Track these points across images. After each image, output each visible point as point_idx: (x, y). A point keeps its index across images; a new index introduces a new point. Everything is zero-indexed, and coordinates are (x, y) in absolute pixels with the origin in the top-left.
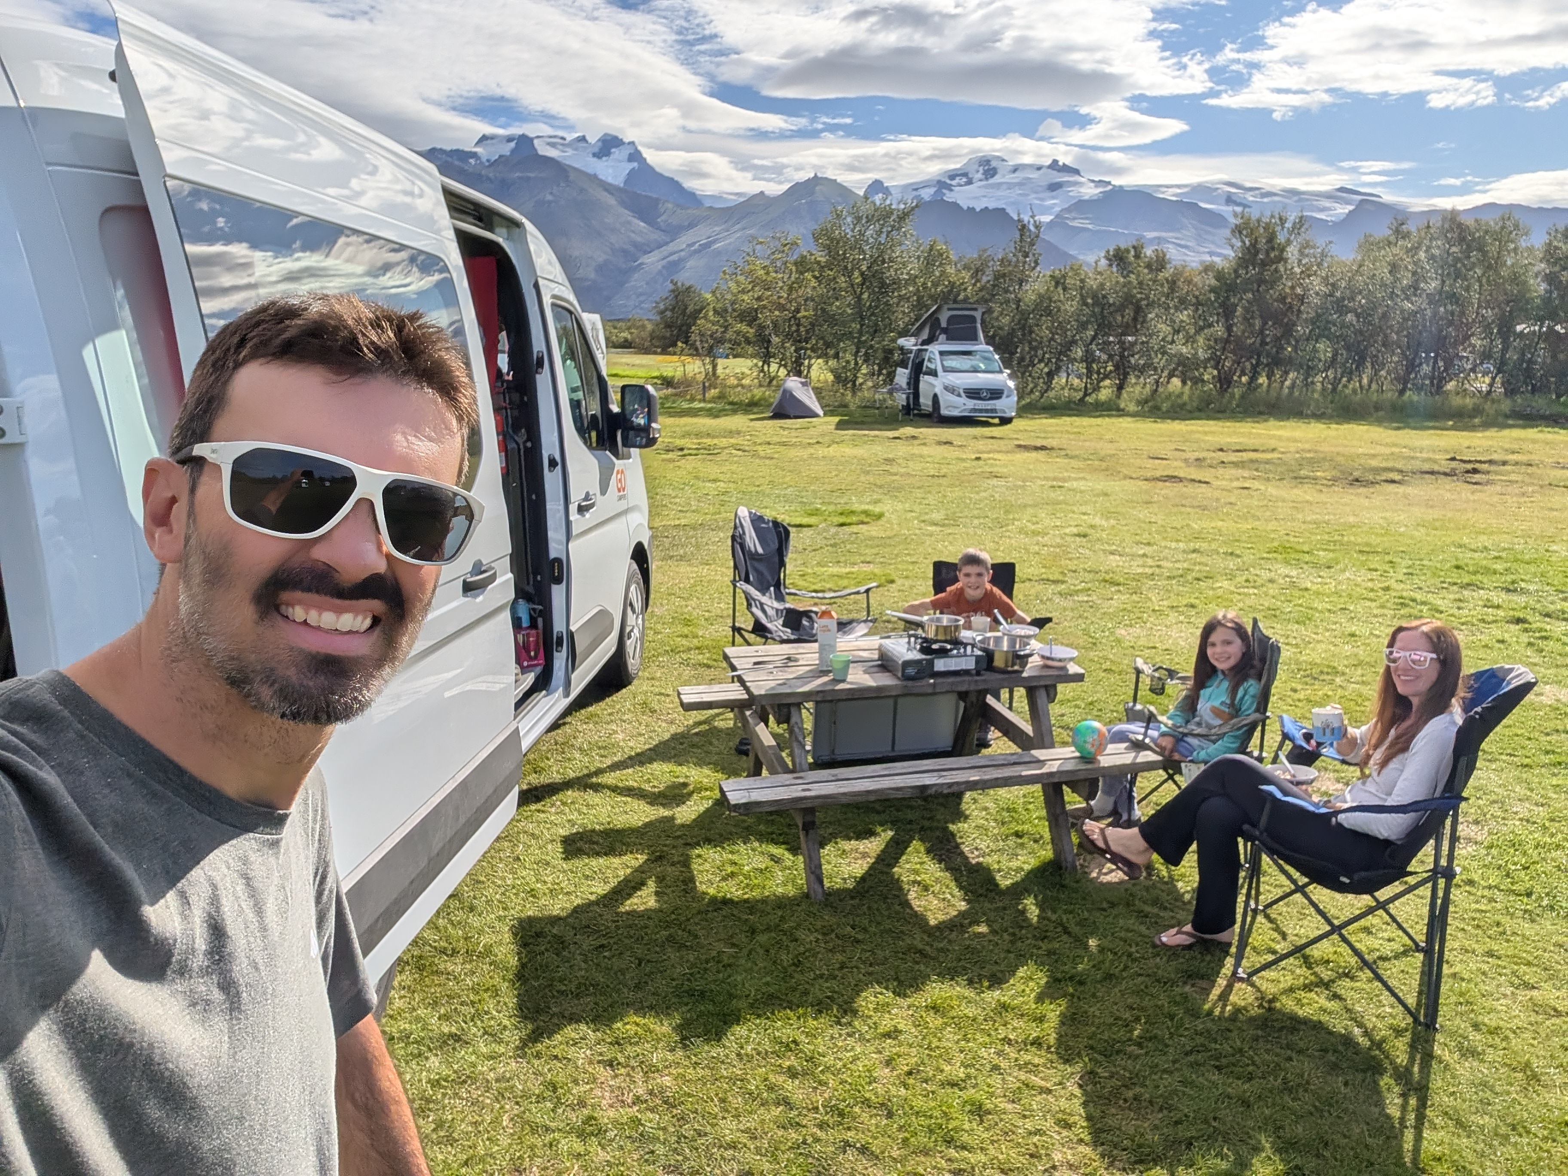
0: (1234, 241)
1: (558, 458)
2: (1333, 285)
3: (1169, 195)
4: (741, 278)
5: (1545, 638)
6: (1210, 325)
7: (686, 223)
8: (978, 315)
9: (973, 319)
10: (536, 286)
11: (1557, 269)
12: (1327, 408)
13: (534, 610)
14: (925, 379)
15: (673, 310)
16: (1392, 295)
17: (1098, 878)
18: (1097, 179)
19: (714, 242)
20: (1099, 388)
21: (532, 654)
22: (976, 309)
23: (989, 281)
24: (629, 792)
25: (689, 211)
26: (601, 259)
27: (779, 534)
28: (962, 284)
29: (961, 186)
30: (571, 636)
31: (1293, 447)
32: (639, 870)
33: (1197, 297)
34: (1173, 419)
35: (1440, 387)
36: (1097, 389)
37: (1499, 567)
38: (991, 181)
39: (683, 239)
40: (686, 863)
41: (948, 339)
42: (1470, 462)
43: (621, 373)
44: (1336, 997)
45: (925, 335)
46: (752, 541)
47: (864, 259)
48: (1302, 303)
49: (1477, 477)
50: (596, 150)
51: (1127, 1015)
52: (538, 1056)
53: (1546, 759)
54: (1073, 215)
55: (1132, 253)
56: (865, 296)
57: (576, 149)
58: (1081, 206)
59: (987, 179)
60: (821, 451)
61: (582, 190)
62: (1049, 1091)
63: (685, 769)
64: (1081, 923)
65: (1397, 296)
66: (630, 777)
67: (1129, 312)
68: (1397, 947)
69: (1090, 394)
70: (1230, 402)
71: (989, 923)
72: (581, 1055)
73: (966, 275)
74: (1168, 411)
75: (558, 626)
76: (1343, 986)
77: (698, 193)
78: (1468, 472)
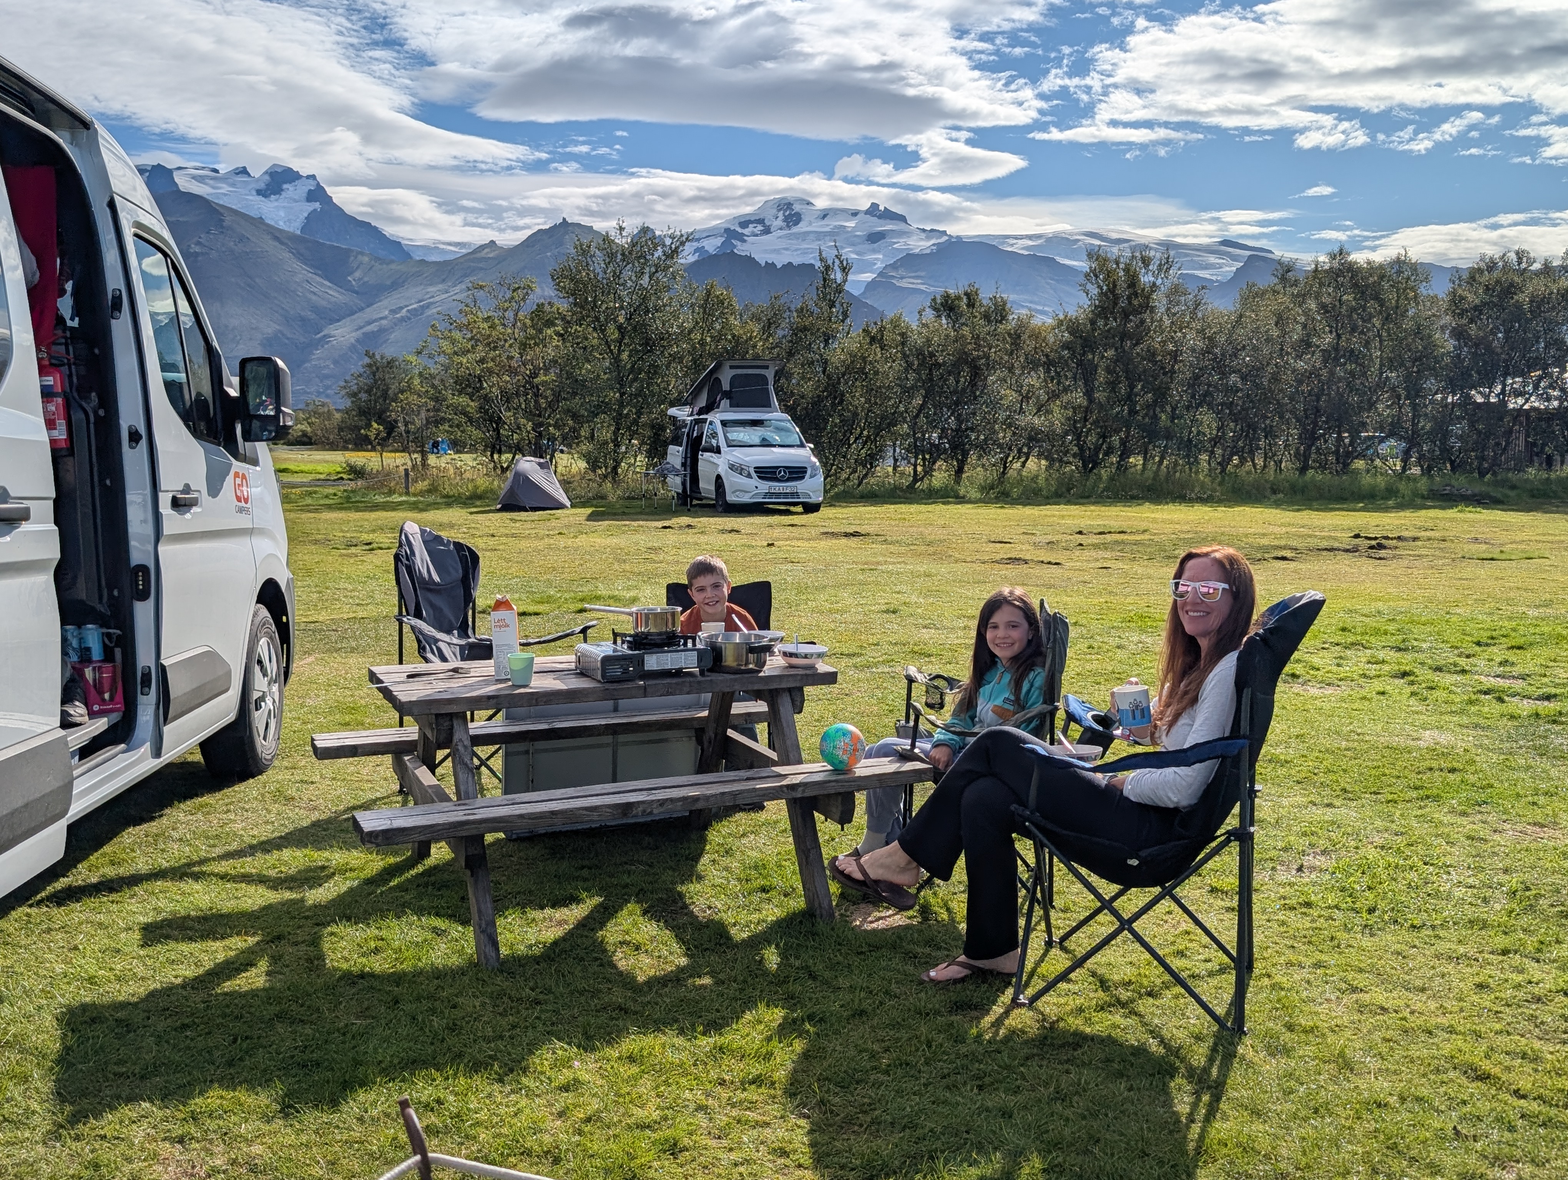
0: (1089, 286)
1: (143, 431)
2: (1211, 339)
3: (1018, 247)
4: (457, 335)
5: (1432, 688)
6: (1066, 390)
7: (388, 283)
8: (770, 374)
9: (764, 379)
10: (112, 205)
11: (1464, 321)
12: (1214, 490)
13: (109, 635)
14: (705, 457)
15: (369, 392)
16: (1282, 353)
17: (860, 926)
18: (928, 228)
19: (428, 306)
20: (932, 470)
21: (107, 696)
22: (767, 367)
23: (784, 336)
24: (246, 878)
25: (393, 266)
26: (270, 331)
27: (463, 559)
28: (751, 338)
29: (757, 235)
30: (162, 670)
31: (1169, 528)
32: (250, 951)
33: (1047, 356)
34: (1025, 505)
35: (1346, 465)
36: (928, 472)
37: (1391, 628)
38: (795, 230)
39: (385, 302)
40: (315, 942)
41: (731, 406)
42: (1376, 538)
43: (292, 467)
44: (1134, 1013)
45: (702, 402)
46: (422, 560)
47: (621, 308)
48: (1176, 362)
49: (1383, 553)
50: (262, 186)
51: (876, 1047)
52: (77, 1138)
53: (1414, 794)
54: (901, 272)
55: (965, 300)
56: (625, 356)
57: (233, 185)
58: (910, 261)
59: (789, 227)
60: (562, 542)
61: (242, 239)
62: (767, 1124)
63: (326, 854)
64: (833, 966)
65: (1288, 354)
66: (250, 865)
67: (965, 375)
68: (1213, 966)
69: (922, 479)
70: (1095, 485)
71: (712, 974)
72: (139, 1134)
73: (755, 328)
74: (1020, 498)
75: (144, 659)
76: (1145, 1006)
77: (403, 242)
78: (1372, 547)
